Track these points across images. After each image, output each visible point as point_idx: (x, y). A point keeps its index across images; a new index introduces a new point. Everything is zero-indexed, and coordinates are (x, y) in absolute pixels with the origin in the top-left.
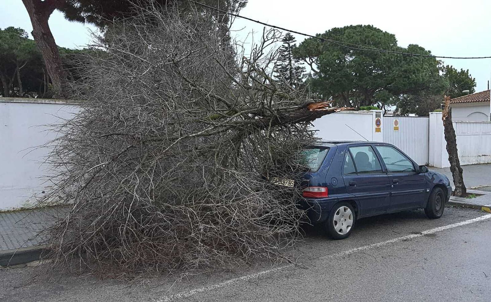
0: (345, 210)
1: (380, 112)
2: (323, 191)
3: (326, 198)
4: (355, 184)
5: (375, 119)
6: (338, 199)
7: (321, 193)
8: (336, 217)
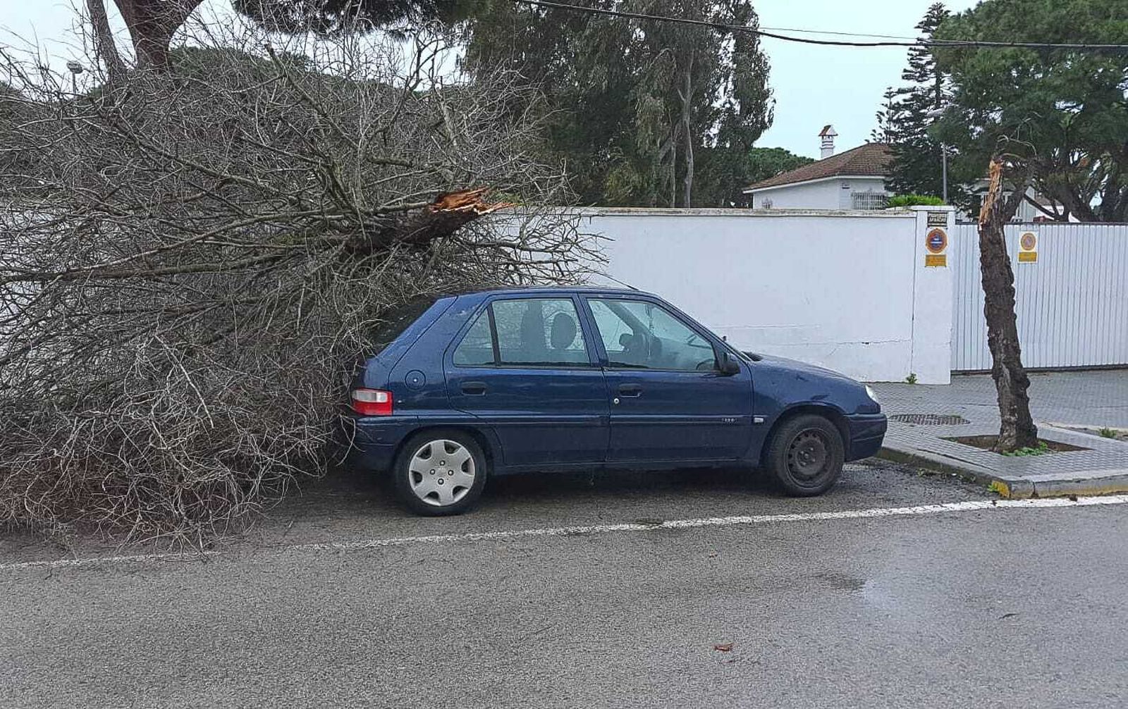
0: (449, 449)
1: (946, 213)
2: (379, 400)
3: (386, 416)
4: (484, 389)
5: (924, 232)
6: (419, 420)
7: (376, 405)
8: (416, 463)
